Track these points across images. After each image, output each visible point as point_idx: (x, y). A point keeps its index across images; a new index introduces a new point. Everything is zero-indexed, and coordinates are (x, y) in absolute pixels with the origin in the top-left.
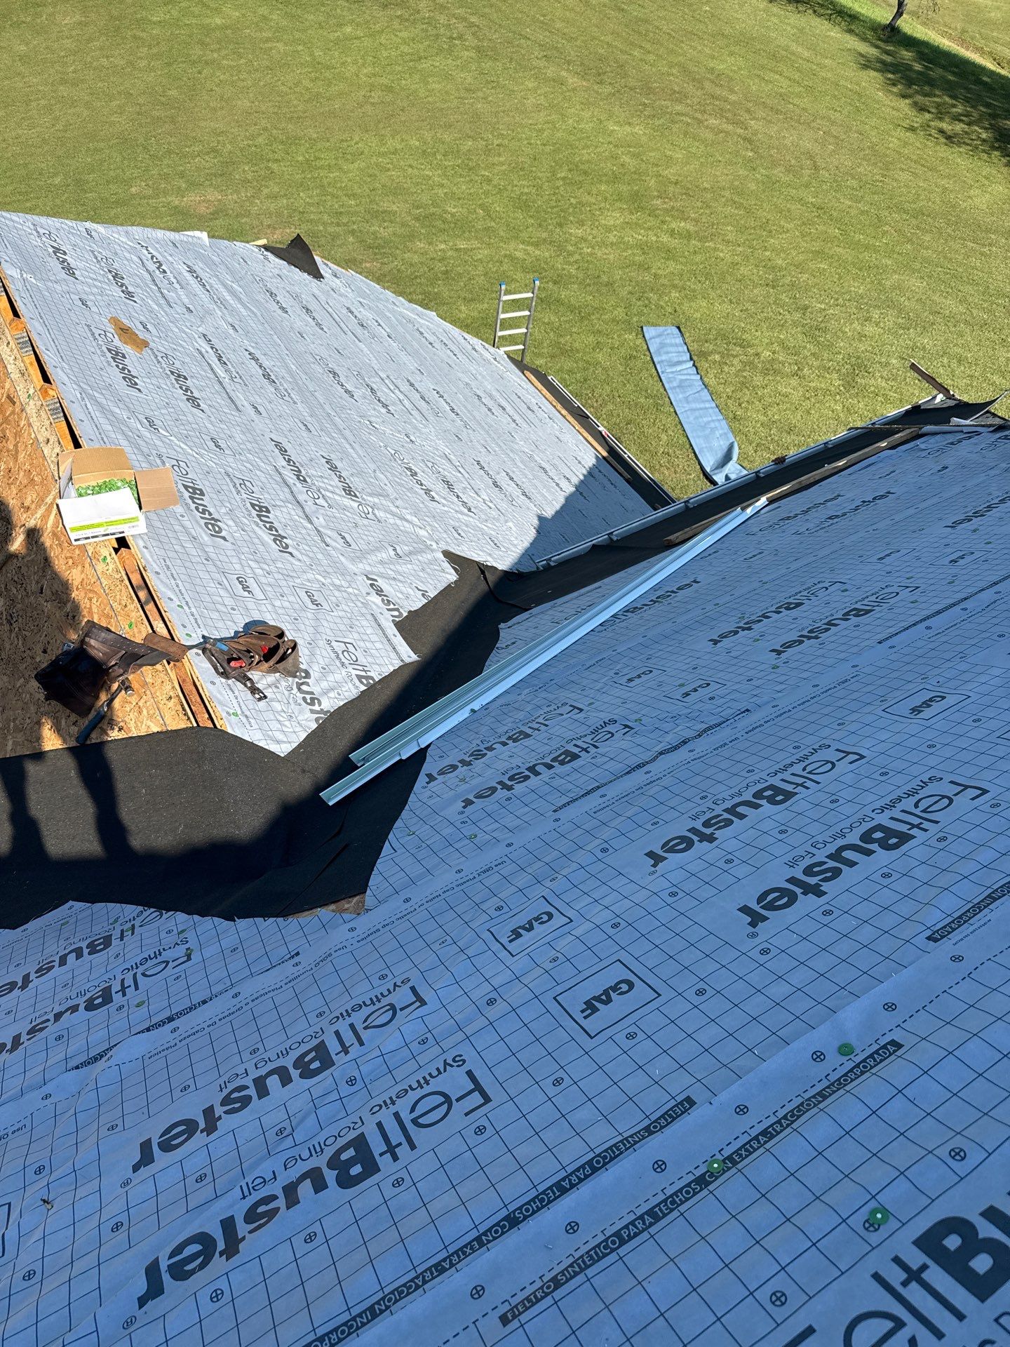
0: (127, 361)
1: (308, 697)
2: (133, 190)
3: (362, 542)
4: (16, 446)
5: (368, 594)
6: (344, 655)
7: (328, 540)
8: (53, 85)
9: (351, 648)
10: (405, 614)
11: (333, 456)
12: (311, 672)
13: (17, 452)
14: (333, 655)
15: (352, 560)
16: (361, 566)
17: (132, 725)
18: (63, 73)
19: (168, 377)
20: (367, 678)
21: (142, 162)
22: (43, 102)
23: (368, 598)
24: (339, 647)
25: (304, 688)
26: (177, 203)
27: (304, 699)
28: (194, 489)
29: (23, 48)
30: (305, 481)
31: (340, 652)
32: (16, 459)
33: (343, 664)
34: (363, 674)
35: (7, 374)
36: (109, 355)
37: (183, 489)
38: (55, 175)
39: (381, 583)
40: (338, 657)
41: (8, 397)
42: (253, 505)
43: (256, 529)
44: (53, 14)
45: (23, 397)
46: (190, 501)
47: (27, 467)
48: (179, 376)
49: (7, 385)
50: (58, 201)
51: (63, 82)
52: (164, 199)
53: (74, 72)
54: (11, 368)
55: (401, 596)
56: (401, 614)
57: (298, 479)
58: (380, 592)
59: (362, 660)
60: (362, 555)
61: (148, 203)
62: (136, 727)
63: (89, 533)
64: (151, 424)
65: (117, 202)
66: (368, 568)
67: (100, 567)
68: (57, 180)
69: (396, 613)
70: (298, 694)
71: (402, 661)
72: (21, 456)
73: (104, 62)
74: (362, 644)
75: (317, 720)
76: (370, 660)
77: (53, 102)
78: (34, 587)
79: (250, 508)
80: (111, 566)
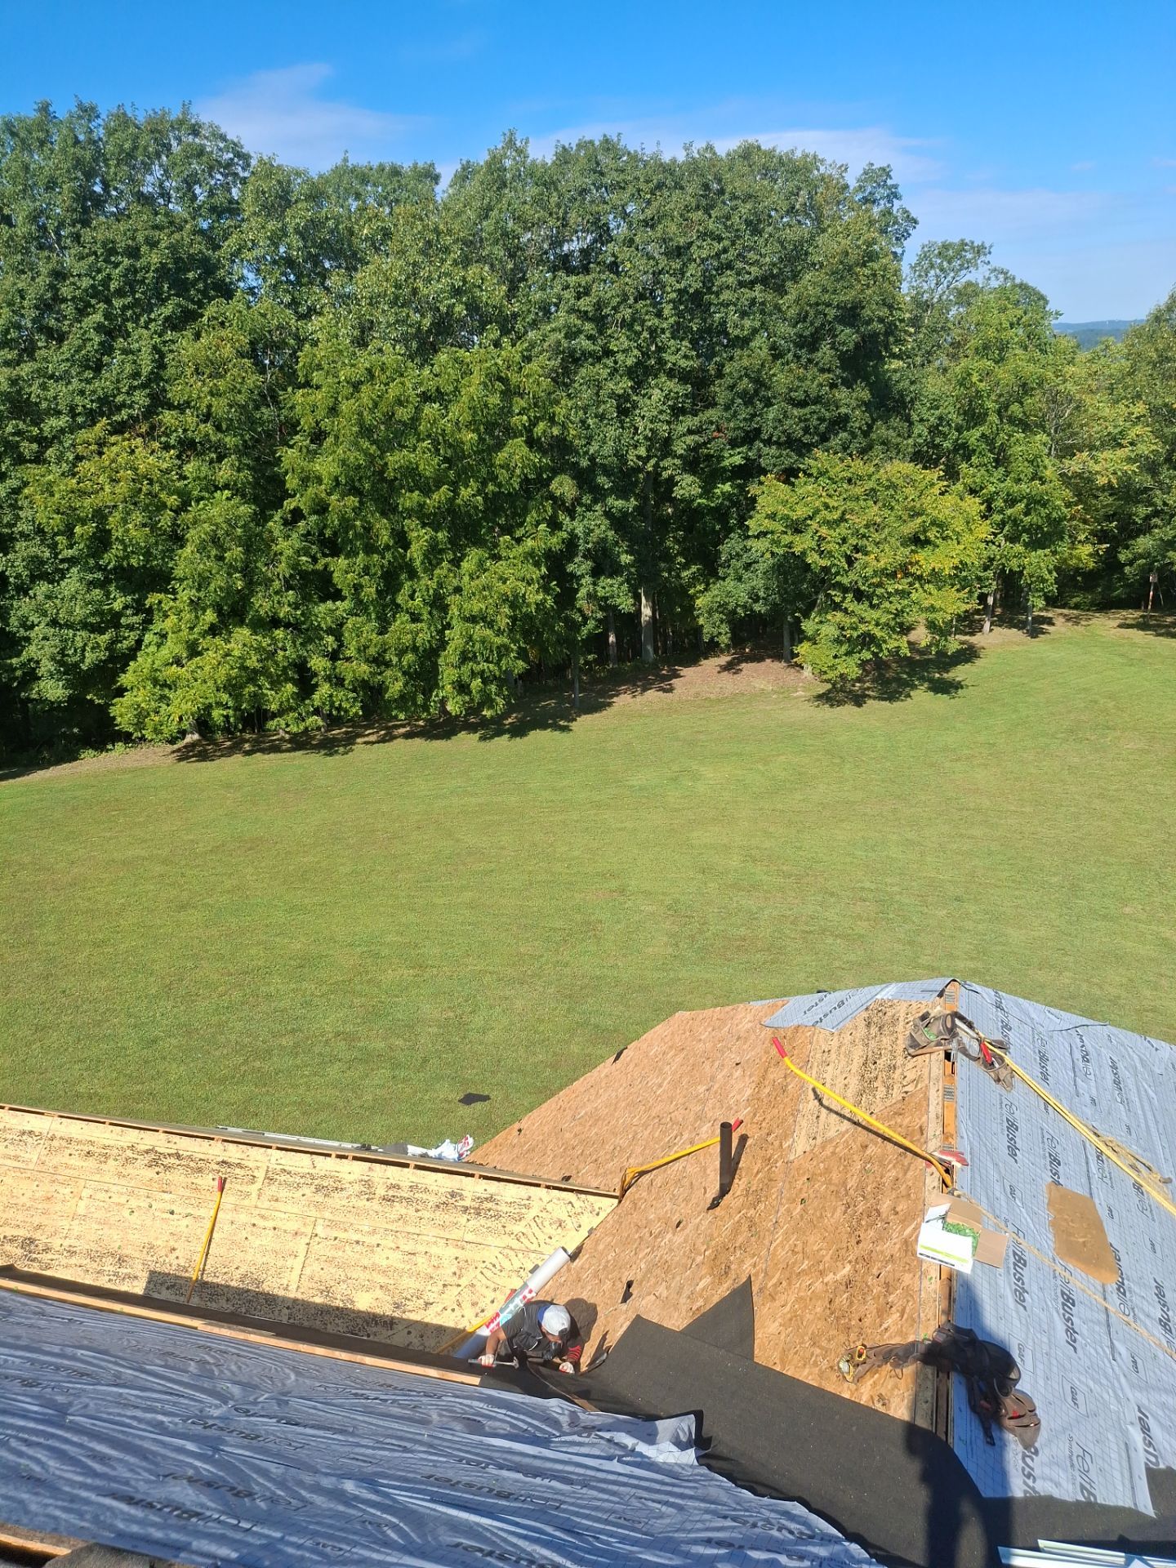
0: (1017, 1134)
1: (1027, 1469)
2: (1127, 910)
3: (1152, 1374)
4: (910, 1164)
5: (1132, 1424)
6: (1080, 1460)
7: (1117, 1356)
8: (1090, 797)
9: (1088, 1458)
10: (1162, 1466)
11: (1166, 1284)
12: (1040, 1452)
13: (908, 1169)
14: (1067, 1453)
15: (1132, 1386)
16: (1138, 1394)
17: (893, 1406)
18: (1105, 789)
19: (1045, 1158)
20: (1090, 1493)
21: (1148, 886)
22: (1073, 809)
23: (1129, 1427)
24: (1077, 1451)
25: (1028, 1460)
26: (1168, 935)
27: (1023, 1470)
28: (1020, 1258)
29: (1076, 760)
30: (1124, 1294)
31: (1075, 1455)
32: (905, 1174)
33: (1072, 1465)
34: (1088, 1487)
35: (927, 1112)
36: (1006, 1124)
37: (1011, 1254)
38: (1055, 875)
39: (1151, 1422)
40: (1070, 1457)
41: (921, 1127)
42: (1063, 1293)
43: (1055, 1314)
44: (1119, 738)
45: (930, 1133)
46: (1012, 1266)
47: (910, 1184)
48: (1055, 1160)
49: (924, 1119)
50: (1046, 899)
51: (1101, 796)
52: (1155, 928)
53: (1116, 790)
54: (932, 1108)
55: (1168, 1447)
56: (1157, 1464)
57: (1118, 1290)
58: (1145, 1429)
59: (1093, 1475)
60: (1146, 1387)
61: (1136, 927)
62: (895, 1410)
63: (931, 1254)
64: (1012, 1192)
65: (1105, 917)
66: (1145, 1402)
67: (925, 1283)
68: (1054, 880)
69: (1153, 1460)
70: (1020, 1462)
71: (1135, 1504)
72: (910, 1173)
73: (1151, 788)
74: (1100, 1462)
75: (1025, 1492)
76: (1101, 1479)
77: (1082, 811)
78: (875, 1271)
79: (1059, 1294)
80: (933, 1286)
